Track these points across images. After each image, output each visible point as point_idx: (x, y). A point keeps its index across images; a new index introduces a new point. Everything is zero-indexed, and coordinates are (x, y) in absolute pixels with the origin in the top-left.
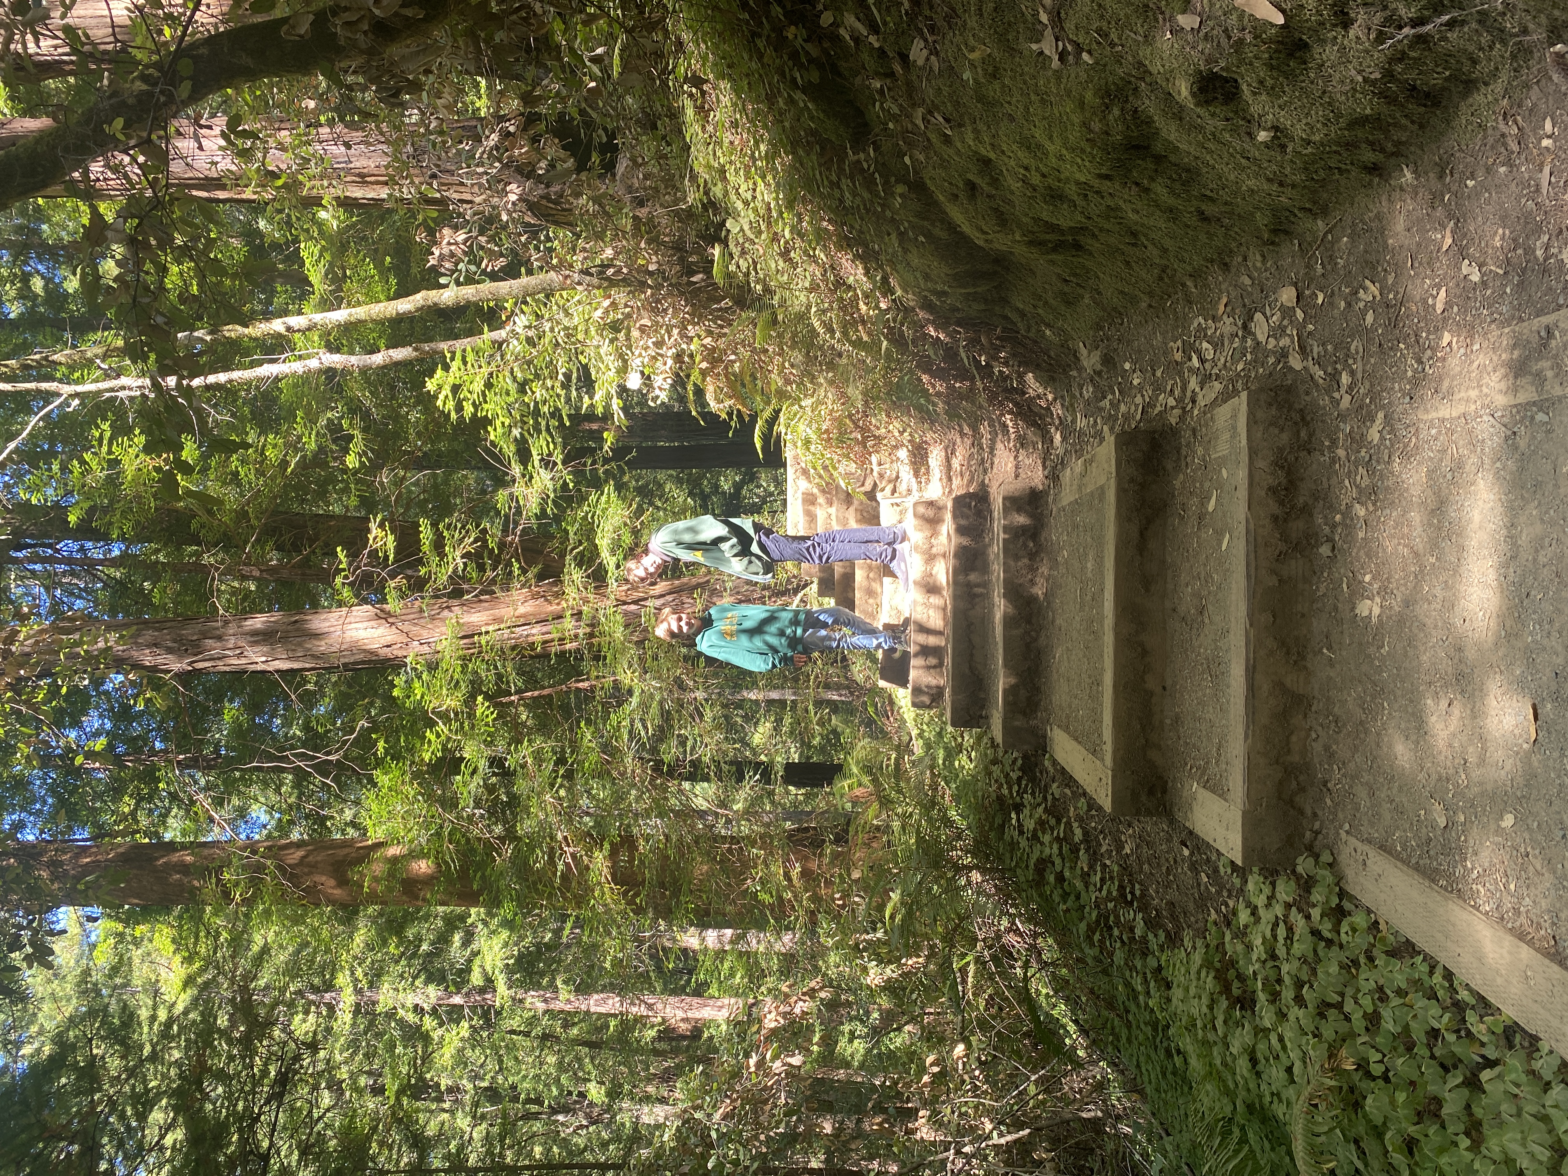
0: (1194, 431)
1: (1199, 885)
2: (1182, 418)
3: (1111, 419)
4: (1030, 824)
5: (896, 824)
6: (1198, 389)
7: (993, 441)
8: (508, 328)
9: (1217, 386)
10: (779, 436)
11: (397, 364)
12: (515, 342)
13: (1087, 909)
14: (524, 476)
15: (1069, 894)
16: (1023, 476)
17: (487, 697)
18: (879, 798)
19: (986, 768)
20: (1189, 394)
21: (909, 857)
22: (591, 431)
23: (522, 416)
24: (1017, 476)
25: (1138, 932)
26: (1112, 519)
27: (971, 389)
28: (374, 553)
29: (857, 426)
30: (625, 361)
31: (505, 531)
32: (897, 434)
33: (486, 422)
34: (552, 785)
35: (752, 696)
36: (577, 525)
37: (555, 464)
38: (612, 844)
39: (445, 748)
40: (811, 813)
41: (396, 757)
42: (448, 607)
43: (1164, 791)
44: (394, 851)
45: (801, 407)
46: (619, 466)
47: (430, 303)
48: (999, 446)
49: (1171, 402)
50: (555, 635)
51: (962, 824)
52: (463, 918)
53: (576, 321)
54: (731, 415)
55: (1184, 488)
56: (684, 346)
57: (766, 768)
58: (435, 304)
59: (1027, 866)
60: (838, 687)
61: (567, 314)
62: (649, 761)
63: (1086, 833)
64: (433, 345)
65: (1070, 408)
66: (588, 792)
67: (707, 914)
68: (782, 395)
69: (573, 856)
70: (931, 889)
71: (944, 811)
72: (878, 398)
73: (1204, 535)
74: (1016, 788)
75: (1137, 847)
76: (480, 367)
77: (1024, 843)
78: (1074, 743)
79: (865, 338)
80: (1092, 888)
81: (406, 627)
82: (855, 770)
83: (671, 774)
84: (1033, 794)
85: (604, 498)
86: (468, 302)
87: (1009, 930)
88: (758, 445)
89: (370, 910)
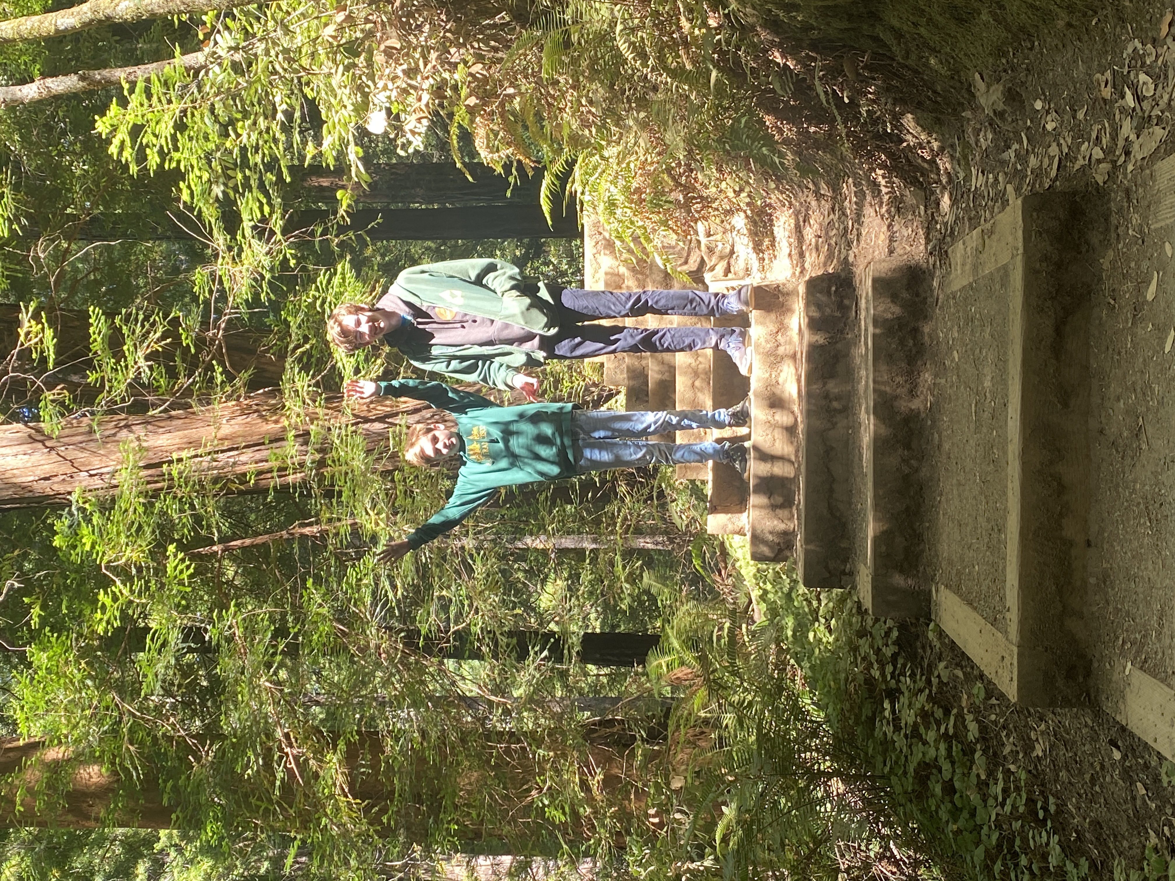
0: (1127, 192)
1: (1134, 798)
2: (1111, 175)
3: (1017, 176)
4: (909, 717)
5: (729, 719)
6: (1133, 137)
7: (860, 205)
8: (207, 50)
9: (1159, 133)
10: (573, 196)
11: (56, 99)
12: (217, 69)
13: (985, 830)
14: (230, 249)
15: (961, 810)
16: (899, 251)
17: (181, 547)
18: (707, 680)
19: (850, 642)
20: (1121, 143)
21: (748, 761)
22: (321, 188)
23: (225, 169)
24: (891, 252)
25: (1053, 861)
26: (1019, 310)
27: (830, 135)
28: (25, 354)
29: (678, 184)
30: (365, 95)
31: (205, 324)
32: (731, 194)
33: (178, 175)
34: (268, 665)
35: (538, 543)
36: (301, 316)
37: (272, 233)
38: (348, 743)
39: (124, 616)
40: (618, 699)
41: (58, 628)
42: (127, 426)
43: (1088, 674)
44: (54, 754)
45: (602, 157)
46: (359, 237)
47: (101, 16)
48: (869, 211)
49: (1098, 153)
50: (274, 464)
51: (819, 716)
52: (149, 843)
53: (299, 40)
54: (507, 167)
55: (1114, 268)
56: (446, 75)
57: (557, 641)
58: (108, 18)
59: (905, 773)
60: (653, 532)
61: (287, 31)
62: (402, 630)
63: (983, 729)
64: (106, 73)
65: (964, 161)
66: (318, 674)
67: (478, 835)
68: (576, 141)
69: (296, 758)
70: (776, 803)
71: (794, 698)
72: (707, 146)
73: (1140, 332)
74: (889, 668)
75: (1052, 747)
76: (170, 102)
77: (900, 741)
78: (968, 609)
79: (689, 67)
80: (991, 802)
81: (72, 453)
82: (676, 644)
83: (428, 650)
84: (913, 676)
85: (337, 280)
86: (153, 15)
87: (881, 857)
88: (546, 207)
89: (23, 834)
